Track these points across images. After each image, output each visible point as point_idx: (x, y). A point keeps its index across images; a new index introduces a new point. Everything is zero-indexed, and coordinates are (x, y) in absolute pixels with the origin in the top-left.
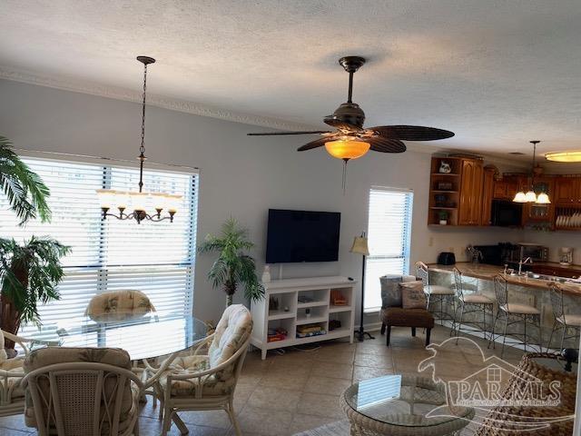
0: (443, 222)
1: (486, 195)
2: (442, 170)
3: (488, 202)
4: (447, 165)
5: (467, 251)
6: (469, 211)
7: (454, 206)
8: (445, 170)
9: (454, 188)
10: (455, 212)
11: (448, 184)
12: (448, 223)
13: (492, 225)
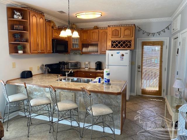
0: (20, 52)
1: (48, 36)
2: (15, 16)
3: (49, 40)
4: (18, 13)
5: (41, 68)
6: (38, 45)
7: (27, 41)
8: (17, 16)
9: (25, 29)
10: (28, 45)
11: (20, 27)
12: (24, 52)
13: (53, 52)
